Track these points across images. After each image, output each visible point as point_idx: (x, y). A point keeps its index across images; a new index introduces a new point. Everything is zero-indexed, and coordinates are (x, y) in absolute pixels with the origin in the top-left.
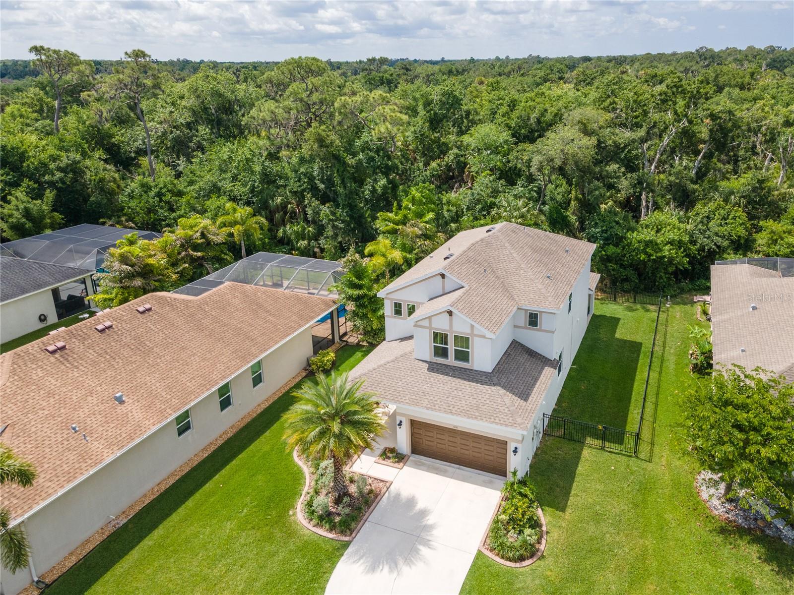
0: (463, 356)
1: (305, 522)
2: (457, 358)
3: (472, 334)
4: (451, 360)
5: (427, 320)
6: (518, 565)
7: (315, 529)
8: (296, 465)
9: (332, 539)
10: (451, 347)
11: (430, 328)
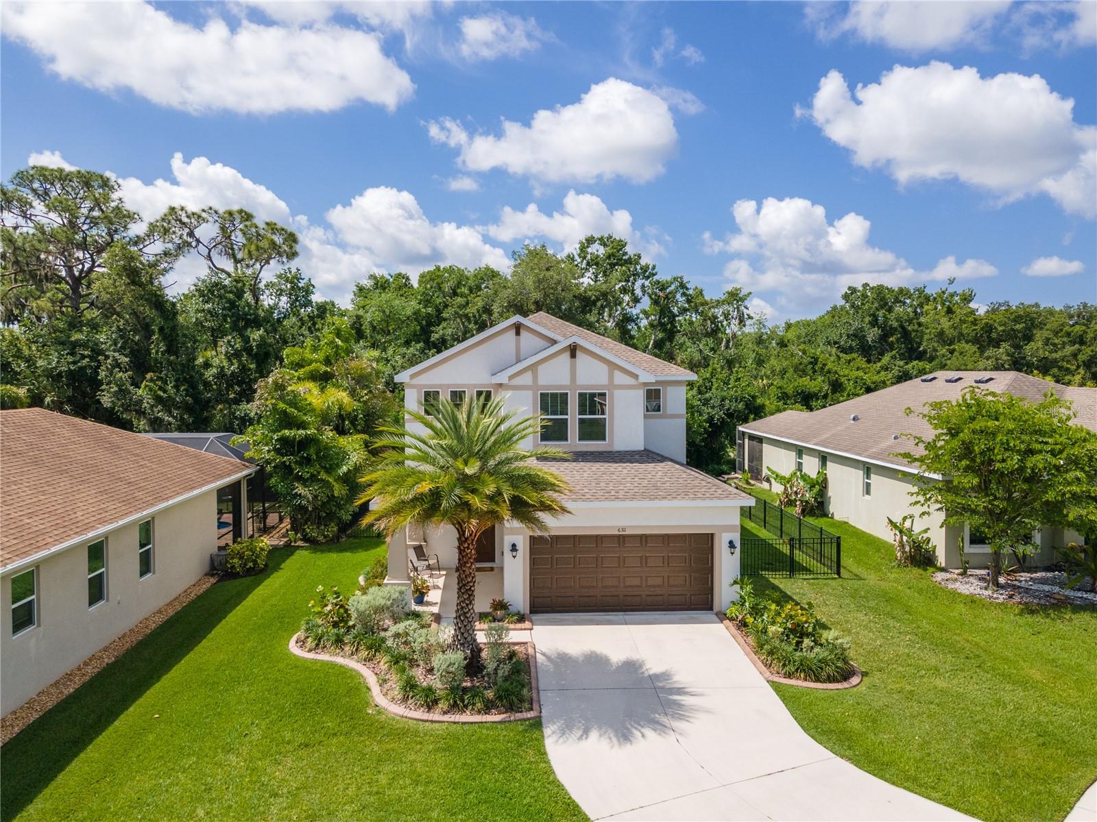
0: (594, 430)
1: (420, 714)
2: (582, 437)
3: (612, 385)
4: (574, 441)
5: (529, 375)
6: (845, 685)
7: (446, 718)
8: (315, 661)
9: (500, 722)
10: (573, 417)
11: (534, 387)
